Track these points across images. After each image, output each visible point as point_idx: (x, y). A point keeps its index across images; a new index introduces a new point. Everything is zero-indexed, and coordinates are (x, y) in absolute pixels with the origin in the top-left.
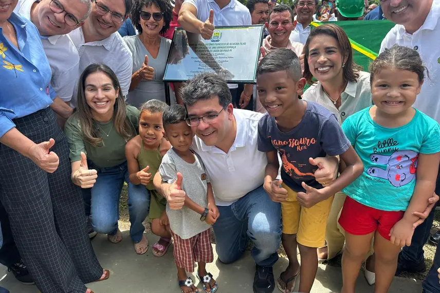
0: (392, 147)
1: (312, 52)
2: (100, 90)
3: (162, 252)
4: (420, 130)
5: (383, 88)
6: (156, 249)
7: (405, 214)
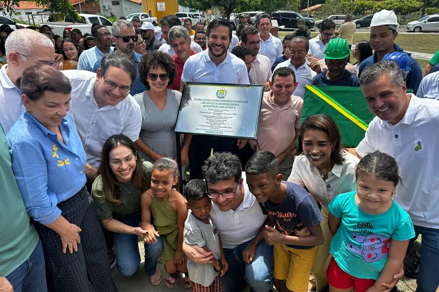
0: (368, 229)
1: (306, 142)
2: (123, 162)
3: (174, 284)
4: (392, 221)
5: (364, 189)
6: (169, 282)
7: (376, 282)
